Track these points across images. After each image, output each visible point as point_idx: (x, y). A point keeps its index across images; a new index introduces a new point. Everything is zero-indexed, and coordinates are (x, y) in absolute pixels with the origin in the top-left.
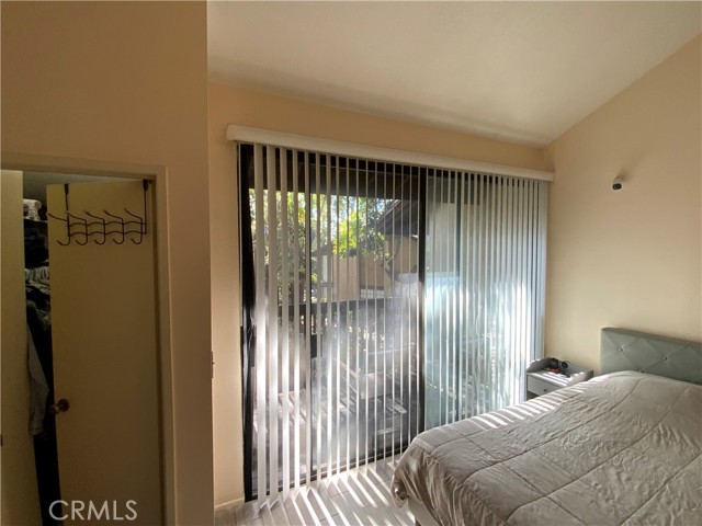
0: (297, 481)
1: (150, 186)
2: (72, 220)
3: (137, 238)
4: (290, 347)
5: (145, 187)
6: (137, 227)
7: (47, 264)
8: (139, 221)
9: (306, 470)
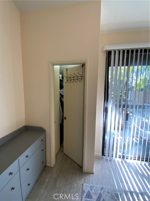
0: (118, 156)
1: (84, 66)
2: (68, 77)
3: (80, 80)
4: (119, 116)
5: (83, 67)
6: (80, 78)
7: (63, 89)
8: (81, 76)
9: (121, 154)
